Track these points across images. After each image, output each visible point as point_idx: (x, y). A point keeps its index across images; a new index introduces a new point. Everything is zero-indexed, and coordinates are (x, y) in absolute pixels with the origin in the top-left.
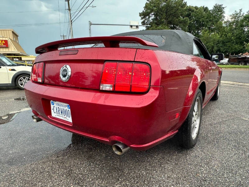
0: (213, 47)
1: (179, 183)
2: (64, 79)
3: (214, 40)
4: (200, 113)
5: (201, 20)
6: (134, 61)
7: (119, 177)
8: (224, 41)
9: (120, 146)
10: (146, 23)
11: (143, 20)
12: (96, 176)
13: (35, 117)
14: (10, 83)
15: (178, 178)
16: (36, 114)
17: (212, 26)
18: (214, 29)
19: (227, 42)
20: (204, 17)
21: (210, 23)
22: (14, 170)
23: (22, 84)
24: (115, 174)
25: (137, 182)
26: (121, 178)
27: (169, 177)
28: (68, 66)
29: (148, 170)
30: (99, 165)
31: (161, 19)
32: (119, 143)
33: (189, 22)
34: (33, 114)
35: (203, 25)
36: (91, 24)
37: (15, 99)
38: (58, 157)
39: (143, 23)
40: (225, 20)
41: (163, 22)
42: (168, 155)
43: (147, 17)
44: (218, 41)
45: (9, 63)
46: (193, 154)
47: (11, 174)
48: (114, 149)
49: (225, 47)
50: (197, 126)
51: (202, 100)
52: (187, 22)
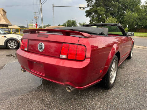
0: (133, 22)
1: (101, 107)
2: (40, 50)
3: (134, 17)
4: (116, 69)
5: (126, 4)
6: (78, 44)
7: (69, 103)
8: (141, 18)
9: (70, 87)
10: (90, 5)
11: (88, 3)
12: (57, 103)
13: (23, 69)
14: (3, 45)
15: (101, 105)
16: (23, 68)
17: (133, 8)
18: (134, 10)
19: (142, 19)
20: (128, 2)
21: (132, 7)
22: (12, 98)
23: (10, 46)
24: (67, 102)
25: (79, 107)
26: (70, 104)
27: (96, 104)
28: (43, 44)
29: (85, 100)
30: (58, 97)
31: (100, 3)
32: (69, 86)
33: (118, 5)
34: (21, 68)
35: (127, 8)
36: (54, 6)
37: (6, 56)
38: (35, 92)
39: (88, 6)
40: (142, 5)
41: (101, 5)
42: (97, 92)
43: (91, 2)
44: (137, 19)
45: (2, 33)
46: (111, 92)
47: (10, 101)
48: (67, 89)
49: (141, 22)
50: (115, 76)
51: (118, 61)
52: (117, 5)
